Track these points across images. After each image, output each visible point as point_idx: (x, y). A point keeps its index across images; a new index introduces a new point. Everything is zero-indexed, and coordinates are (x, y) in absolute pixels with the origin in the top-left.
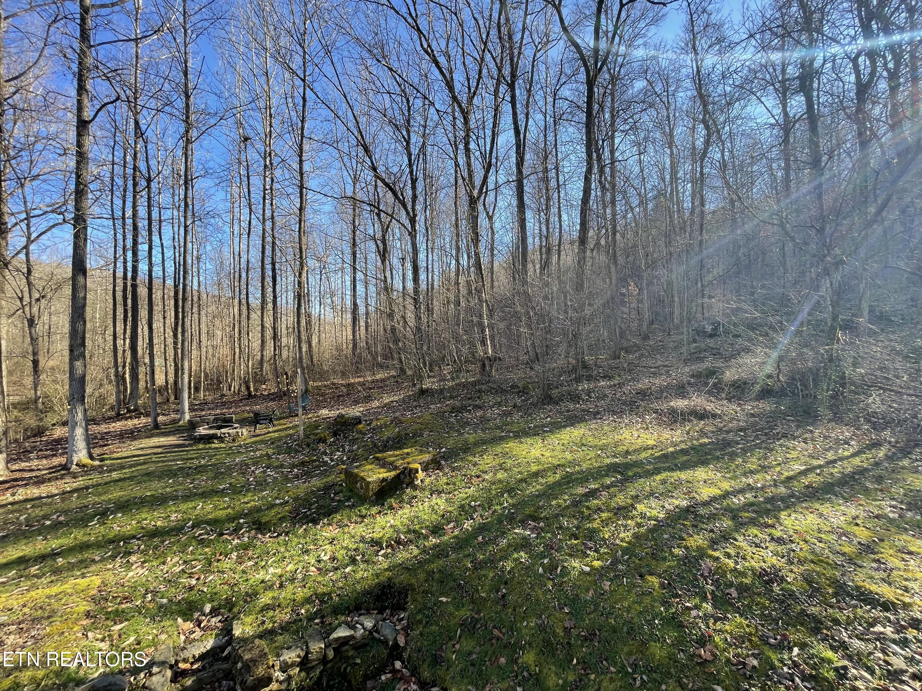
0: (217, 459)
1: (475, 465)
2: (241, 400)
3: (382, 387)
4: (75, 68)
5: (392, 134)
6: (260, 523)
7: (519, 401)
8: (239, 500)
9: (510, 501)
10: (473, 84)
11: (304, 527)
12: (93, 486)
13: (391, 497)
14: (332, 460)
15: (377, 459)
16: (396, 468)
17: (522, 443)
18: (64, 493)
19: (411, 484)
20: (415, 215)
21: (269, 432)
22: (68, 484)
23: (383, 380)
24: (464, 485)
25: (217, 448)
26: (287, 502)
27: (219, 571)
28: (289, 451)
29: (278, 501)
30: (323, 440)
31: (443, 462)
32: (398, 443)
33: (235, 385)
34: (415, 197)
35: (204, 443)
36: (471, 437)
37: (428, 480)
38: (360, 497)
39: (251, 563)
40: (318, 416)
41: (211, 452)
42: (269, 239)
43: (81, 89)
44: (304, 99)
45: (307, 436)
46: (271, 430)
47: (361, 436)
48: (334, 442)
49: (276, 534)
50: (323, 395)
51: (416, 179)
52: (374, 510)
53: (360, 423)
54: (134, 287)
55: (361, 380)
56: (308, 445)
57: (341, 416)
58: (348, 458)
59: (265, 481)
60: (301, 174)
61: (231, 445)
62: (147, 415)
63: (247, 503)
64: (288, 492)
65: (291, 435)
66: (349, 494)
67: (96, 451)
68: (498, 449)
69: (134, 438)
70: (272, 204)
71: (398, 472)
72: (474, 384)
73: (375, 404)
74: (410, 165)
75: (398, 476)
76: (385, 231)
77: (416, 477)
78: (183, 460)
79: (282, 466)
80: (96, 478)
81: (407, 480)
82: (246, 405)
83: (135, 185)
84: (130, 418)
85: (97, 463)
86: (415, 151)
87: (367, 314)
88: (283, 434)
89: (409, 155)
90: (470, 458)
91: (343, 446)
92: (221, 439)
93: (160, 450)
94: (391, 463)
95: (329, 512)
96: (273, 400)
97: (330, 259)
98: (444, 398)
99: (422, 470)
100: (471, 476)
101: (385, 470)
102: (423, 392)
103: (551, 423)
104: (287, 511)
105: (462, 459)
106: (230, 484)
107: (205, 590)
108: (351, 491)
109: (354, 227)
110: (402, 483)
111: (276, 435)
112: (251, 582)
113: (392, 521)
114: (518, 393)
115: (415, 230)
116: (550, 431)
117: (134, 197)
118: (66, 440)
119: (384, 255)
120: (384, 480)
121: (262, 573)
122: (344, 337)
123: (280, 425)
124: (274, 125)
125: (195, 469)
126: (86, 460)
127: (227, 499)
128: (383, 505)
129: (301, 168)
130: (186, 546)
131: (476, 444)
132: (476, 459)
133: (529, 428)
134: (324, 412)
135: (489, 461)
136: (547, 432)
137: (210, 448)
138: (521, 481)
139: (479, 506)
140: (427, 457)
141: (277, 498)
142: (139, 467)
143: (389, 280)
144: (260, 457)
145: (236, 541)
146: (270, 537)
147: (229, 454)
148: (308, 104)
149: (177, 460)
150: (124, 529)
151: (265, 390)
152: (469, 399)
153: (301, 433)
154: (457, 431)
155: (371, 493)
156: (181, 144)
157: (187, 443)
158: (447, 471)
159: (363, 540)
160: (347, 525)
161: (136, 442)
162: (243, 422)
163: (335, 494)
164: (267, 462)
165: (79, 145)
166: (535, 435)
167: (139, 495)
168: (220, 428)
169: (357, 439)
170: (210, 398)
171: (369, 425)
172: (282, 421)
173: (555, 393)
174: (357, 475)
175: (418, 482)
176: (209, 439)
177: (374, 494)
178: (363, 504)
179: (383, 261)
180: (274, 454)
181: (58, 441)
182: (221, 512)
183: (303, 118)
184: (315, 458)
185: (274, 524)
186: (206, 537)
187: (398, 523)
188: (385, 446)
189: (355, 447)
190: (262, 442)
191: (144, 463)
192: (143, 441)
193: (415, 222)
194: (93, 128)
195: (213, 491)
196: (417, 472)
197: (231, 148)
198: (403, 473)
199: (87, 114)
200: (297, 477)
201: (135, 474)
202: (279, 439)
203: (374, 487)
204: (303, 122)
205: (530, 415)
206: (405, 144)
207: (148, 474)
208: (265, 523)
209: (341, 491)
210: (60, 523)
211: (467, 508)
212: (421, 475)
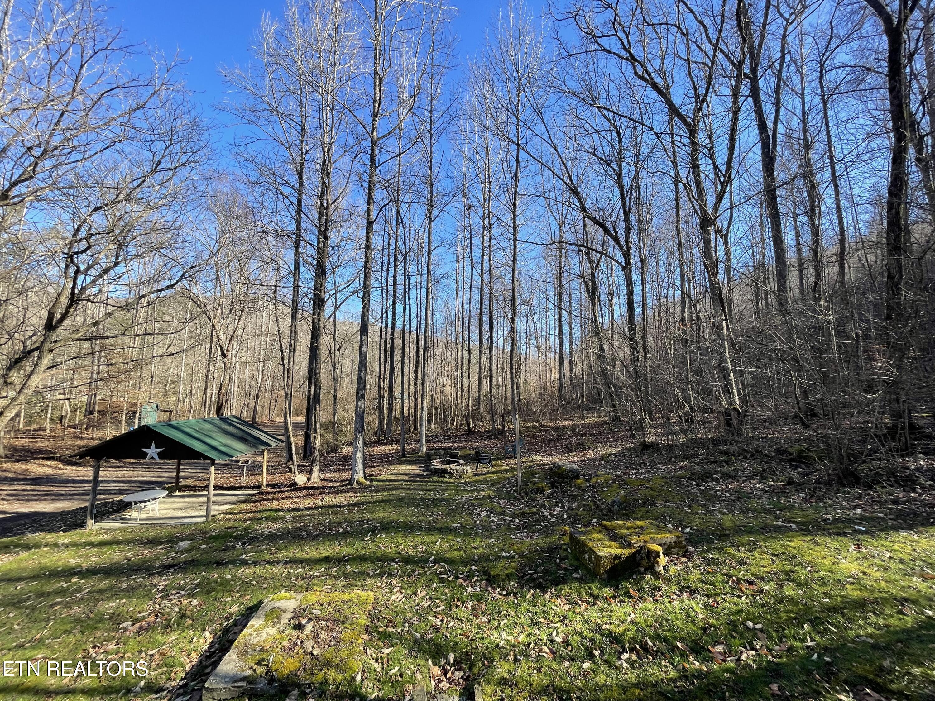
0: (449, 495)
1: (742, 562)
2: (463, 435)
3: (594, 435)
4: (366, 185)
5: (602, 171)
6: (490, 575)
7: (794, 474)
8: (469, 543)
9: (818, 639)
10: (701, 91)
11: (532, 591)
12: (367, 503)
13: (627, 579)
14: (552, 516)
15: (605, 527)
16: (630, 545)
17: (817, 544)
18: (350, 505)
19: (651, 568)
20: (629, 248)
21: (488, 473)
22: (352, 498)
23: (594, 426)
24: (728, 589)
25: (447, 482)
26: (513, 557)
27: (457, 619)
28: (508, 496)
29: (504, 554)
30: (541, 491)
31: (690, 548)
32: (625, 509)
33: (458, 419)
34: (628, 230)
35: (438, 477)
36: (725, 517)
37: (673, 570)
38: (588, 570)
39: (484, 619)
40: (532, 462)
41: (444, 486)
42: (486, 290)
43: (370, 198)
44: (517, 161)
45: (524, 483)
46: (490, 469)
47: (580, 492)
48: (552, 494)
49: (505, 592)
50: (533, 437)
51: (630, 212)
52: (608, 592)
53: (577, 477)
54: (392, 340)
55: (570, 423)
56: (527, 494)
57: (557, 467)
58: (569, 517)
59: (490, 526)
60: (515, 228)
61: (458, 481)
62: (398, 442)
63: (477, 549)
64: (512, 545)
65: (509, 479)
66: (576, 563)
67: (368, 471)
68: (777, 545)
69: (390, 464)
70: (490, 260)
71: (633, 550)
72: (716, 442)
73: (591, 454)
74: (623, 198)
75: (632, 556)
76: (594, 268)
77: (658, 563)
78: (423, 490)
79: (503, 513)
80: (366, 496)
81: (645, 562)
82: (466, 441)
83: (396, 260)
84: (386, 443)
85: (368, 483)
86: (627, 183)
87: (571, 353)
88: (501, 476)
89: (621, 188)
90: (731, 551)
91: (561, 501)
92: (451, 474)
93: (406, 478)
94: (624, 537)
95: (557, 582)
96: (489, 438)
97: (535, 301)
98: (676, 457)
99: (664, 554)
100: (739, 580)
101: (617, 545)
102: (646, 447)
103: (862, 518)
104: (514, 568)
105: (718, 549)
106: (461, 523)
107: (448, 635)
108: (577, 559)
109: (560, 268)
110: (639, 565)
111: (495, 476)
112: (487, 641)
113: (633, 615)
114: (790, 461)
115: (630, 265)
116: (866, 532)
117: (395, 270)
118: (350, 458)
119: (593, 294)
120: (616, 557)
121: (496, 635)
122: (549, 375)
123: (498, 466)
124: (492, 190)
125: (433, 502)
126: (362, 480)
127: (459, 540)
128: (617, 588)
129: (514, 223)
130: (430, 581)
131: (738, 530)
132: (742, 555)
133: (825, 520)
134: (537, 457)
135: (764, 562)
136: (860, 532)
137: (442, 482)
138: (833, 609)
139: (762, 631)
140: (669, 538)
141: (503, 550)
142: (394, 492)
143: (599, 319)
144: (483, 499)
145: (470, 589)
146: (500, 594)
147: (457, 491)
148: (520, 164)
149: (419, 490)
150: (386, 550)
151: (482, 426)
152: (712, 463)
153: (520, 479)
154: (703, 506)
155: (602, 570)
156: (427, 222)
157: (425, 473)
158: (698, 562)
159: (598, 629)
160: (577, 603)
161: (390, 468)
162: (468, 459)
163: (561, 559)
164: (490, 505)
165: (367, 240)
166: (839, 534)
167: (395, 519)
168: (449, 463)
169: (577, 495)
170: (439, 430)
171: (588, 481)
172: (499, 462)
173: (863, 469)
174: (584, 545)
175: (660, 569)
176: (441, 473)
177: (606, 572)
178: (593, 581)
179: (593, 300)
180: (495, 497)
181: (345, 458)
182: (455, 552)
183: (516, 177)
184: (535, 510)
185: (503, 580)
186: (445, 576)
187: (642, 621)
188: (610, 510)
189: (575, 505)
190: (483, 482)
191: (397, 489)
192: (397, 467)
193: (629, 255)
194: (375, 226)
195: (447, 528)
196: (659, 557)
197: (458, 217)
198: (638, 552)
199: (373, 217)
200: (518, 528)
201: (392, 498)
202: (499, 481)
203: (606, 565)
204: (516, 181)
205: (821, 499)
206: (615, 177)
207: (400, 500)
208: (494, 576)
209: (566, 558)
210: (348, 532)
211: (741, 628)
212: (663, 560)
